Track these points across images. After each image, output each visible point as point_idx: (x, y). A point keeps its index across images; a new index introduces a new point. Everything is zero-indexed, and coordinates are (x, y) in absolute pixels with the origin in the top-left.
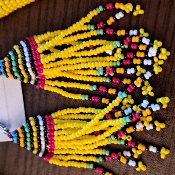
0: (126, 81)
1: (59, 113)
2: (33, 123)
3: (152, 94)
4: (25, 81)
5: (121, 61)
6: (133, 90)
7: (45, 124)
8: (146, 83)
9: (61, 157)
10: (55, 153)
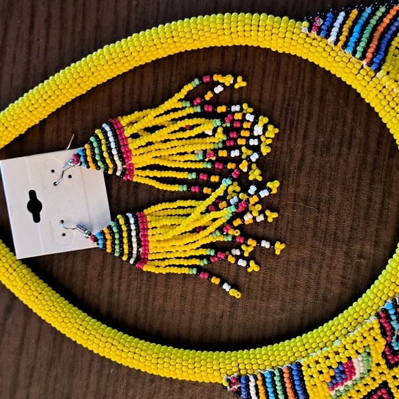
0: (230, 166)
1: (152, 209)
2: (122, 221)
3: (260, 179)
4: (110, 172)
5: (224, 142)
6: (239, 176)
7: (136, 222)
8: (254, 166)
9: (156, 263)
10: (150, 258)
